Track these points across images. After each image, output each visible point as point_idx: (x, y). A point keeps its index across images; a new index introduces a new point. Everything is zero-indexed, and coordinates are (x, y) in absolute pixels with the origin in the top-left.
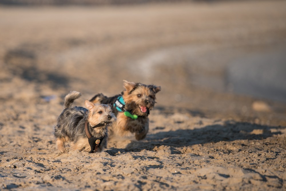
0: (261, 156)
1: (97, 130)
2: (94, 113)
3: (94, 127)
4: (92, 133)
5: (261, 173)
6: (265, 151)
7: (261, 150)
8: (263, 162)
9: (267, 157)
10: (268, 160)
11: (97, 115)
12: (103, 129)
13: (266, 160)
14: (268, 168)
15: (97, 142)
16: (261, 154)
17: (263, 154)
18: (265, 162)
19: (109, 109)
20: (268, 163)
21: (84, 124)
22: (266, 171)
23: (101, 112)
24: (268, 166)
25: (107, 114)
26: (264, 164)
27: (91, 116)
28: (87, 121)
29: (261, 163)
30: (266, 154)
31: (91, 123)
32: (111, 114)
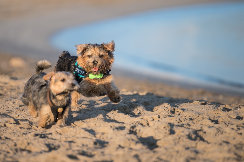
0: (15, 103)
1: (60, 98)
2: (56, 81)
3: (57, 95)
4: (54, 101)
5: (15, 118)
6: (19, 99)
7: (15, 98)
8: (17, 109)
9: (20, 104)
10: (21, 106)
11: (60, 83)
12: (65, 97)
13: (19, 107)
14: (21, 113)
15: (60, 110)
16: (15, 102)
17: (17, 102)
18: (19, 108)
19: (71, 76)
20: (21, 109)
21: (46, 92)
22: (19, 116)
23: (63, 80)
24: (21, 111)
25: (71, 82)
26: (17, 110)
27: (53, 83)
28: (49, 89)
29: (15, 109)
30: (19, 102)
31: (53, 90)
32: (75, 82)
